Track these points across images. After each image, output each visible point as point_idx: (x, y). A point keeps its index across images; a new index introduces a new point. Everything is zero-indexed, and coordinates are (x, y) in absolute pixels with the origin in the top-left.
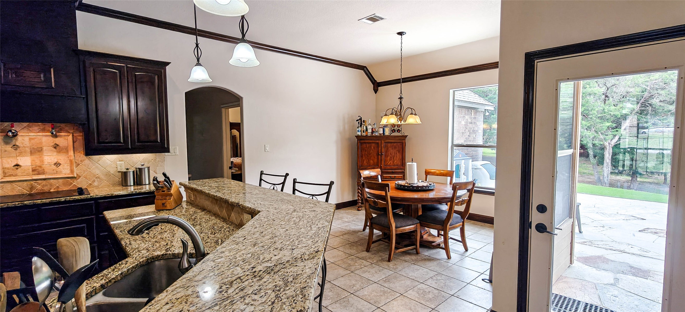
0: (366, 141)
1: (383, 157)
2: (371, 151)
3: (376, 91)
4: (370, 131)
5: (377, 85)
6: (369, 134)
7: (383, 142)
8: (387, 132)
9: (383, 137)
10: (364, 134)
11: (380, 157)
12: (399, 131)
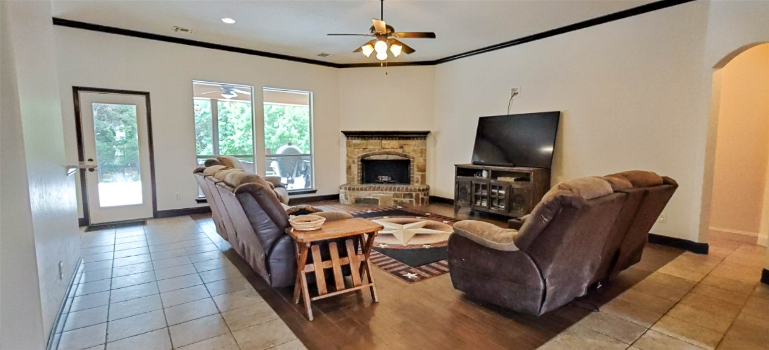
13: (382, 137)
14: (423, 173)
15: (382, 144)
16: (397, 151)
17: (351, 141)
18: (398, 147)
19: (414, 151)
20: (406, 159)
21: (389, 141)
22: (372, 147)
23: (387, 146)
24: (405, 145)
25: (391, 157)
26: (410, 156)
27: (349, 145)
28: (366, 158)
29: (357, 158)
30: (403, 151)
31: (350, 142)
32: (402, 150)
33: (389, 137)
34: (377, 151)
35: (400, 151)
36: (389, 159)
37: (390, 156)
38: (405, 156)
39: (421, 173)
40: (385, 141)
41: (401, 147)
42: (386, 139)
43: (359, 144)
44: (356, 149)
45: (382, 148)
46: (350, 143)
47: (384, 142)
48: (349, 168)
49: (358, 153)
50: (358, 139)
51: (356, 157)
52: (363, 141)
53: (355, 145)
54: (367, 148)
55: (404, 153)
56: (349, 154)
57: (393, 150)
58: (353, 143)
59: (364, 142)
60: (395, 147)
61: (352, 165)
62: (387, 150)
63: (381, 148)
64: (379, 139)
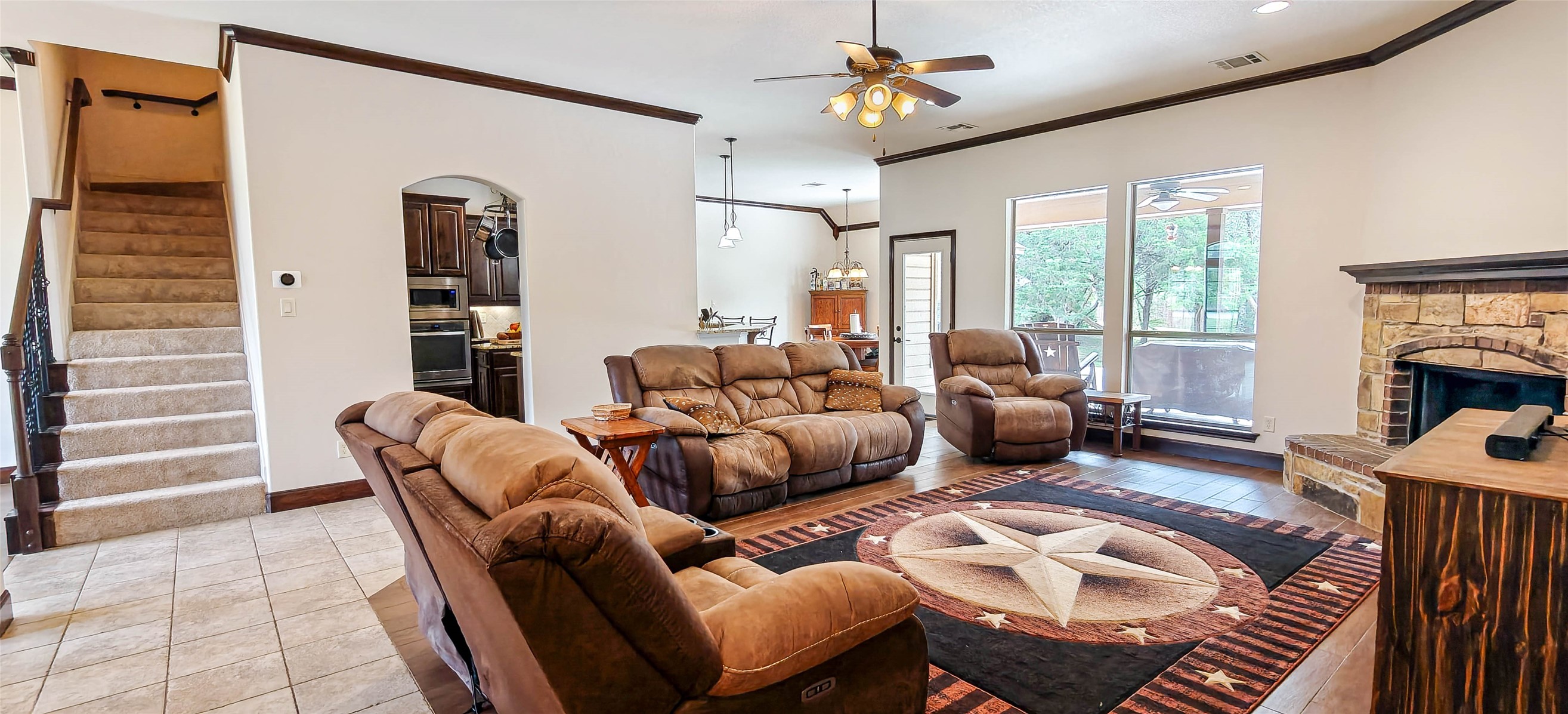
0: (821, 297)
1: (840, 314)
2: (827, 308)
3: (836, 237)
4: (825, 285)
5: (837, 230)
6: (824, 289)
7: (839, 297)
8: (845, 287)
9: (840, 292)
10: (819, 289)
11: (836, 314)
12: (859, 285)
13: (1467, 281)
15: (1467, 309)
16: (1516, 337)
17: (1378, 295)
18: (1523, 321)
20: (1551, 370)
21: (1489, 298)
22: (1431, 319)
23: (1482, 318)
24: (1552, 313)
25: (1493, 362)
27: (1371, 312)
28: (1412, 358)
29: (1387, 354)
30: (1542, 340)
31: (1375, 298)
32: (1538, 332)
33: (1494, 282)
34: (1448, 334)
35: (1530, 339)
36: (1486, 366)
37: (1489, 356)
38: (1545, 360)
40: (1478, 296)
41: (1537, 322)
42: (1479, 292)
43: (1398, 309)
44: (1388, 323)
45: (1464, 324)
46: (1372, 307)
47: (1473, 300)
48: (1365, 384)
49: (1392, 337)
50: (1395, 292)
51: (1384, 351)
52: (1409, 298)
53: (1387, 310)
54: (1417, 322)
55: (1542, 349)
56: (1368, 340)
58: (1381, 305)
59: (1413, 299)
60: (1513, 322)
61: (1373, 378)
63: (1459, 321)
64: (1456, 291)
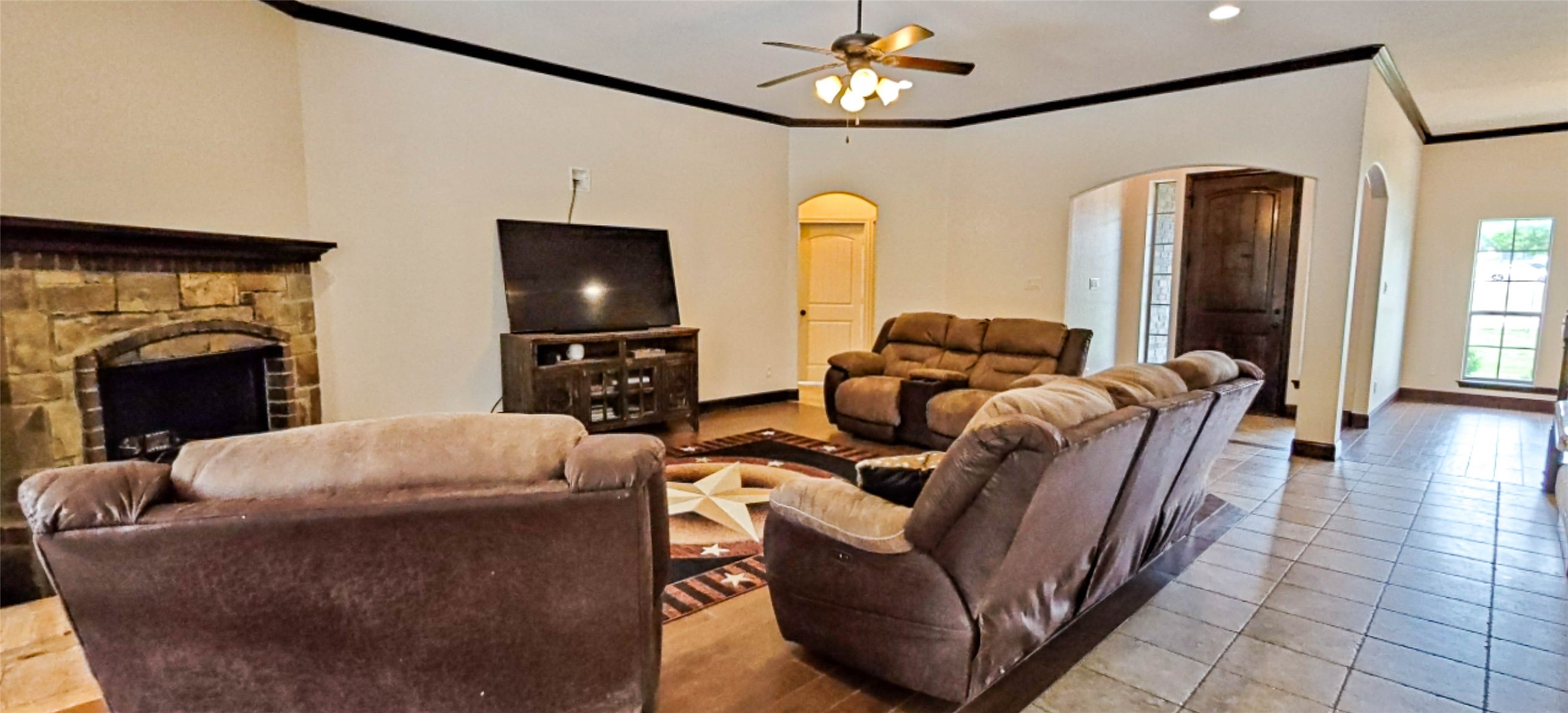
13: (179, 259)
14: (314, 387)
15: (183, 290)
16: (235, 316)
17: (27, 273)
18: (237, 302)
19: (287, 310)
20: (269, 343)
21: (204, 278)
22: (138, 305)
23: (200, 299)
24: (257, 291)
25: (221, 344)
26: (280, 332)
28: (122, 361)
29: (72, 366)
30: (255, 316)
31: (20, 279)
32: (251, 309)
33: (205, 260)
34: (165, 322)
35: (244, 315)
36: (214, 350)
37: (215, 338)
38: (268, 332)
39: (308, 388)
40: (192, 275)
41: (248, 301)
42: (193, 270)
43: (77, 294)
44: (61, 316)
45: (183, 308)
46: (19, 289)
47: (187, 280)
49: (77, 337)
50: (67, 267)
51: (65, 360)
52: (95, 277)
53: (54, 296)
54: (117, 312)
55: (258, 324)
57: (222, 314)
58: (41, 286)
60: (228, 302)
61: (51, 408)
62: (206, 315)
63: (177, 307)
64: (166, 270)
